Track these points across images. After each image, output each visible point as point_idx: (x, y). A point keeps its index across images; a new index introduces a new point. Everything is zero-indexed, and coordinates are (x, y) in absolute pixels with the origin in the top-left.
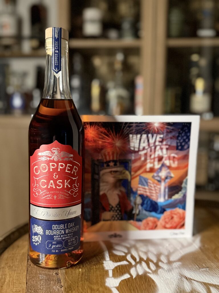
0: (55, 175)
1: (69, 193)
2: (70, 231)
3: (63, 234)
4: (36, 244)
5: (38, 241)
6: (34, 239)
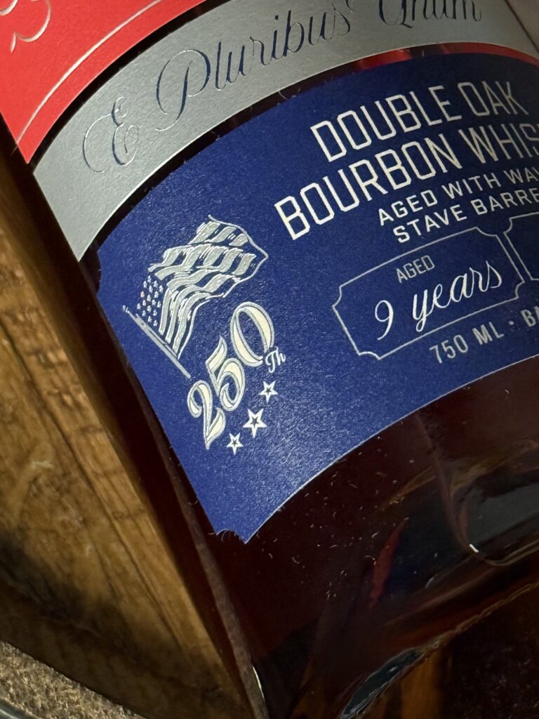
2: (509, 147)
3: (453, 175)
4: (256, 422)
5: (255, 377)
6: (216, 401)
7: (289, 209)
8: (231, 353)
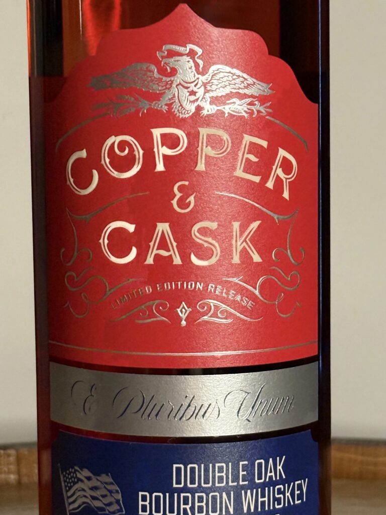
0: (178, 195)
1: (252, 297)
2: (263, 503)
7: (144, 498)
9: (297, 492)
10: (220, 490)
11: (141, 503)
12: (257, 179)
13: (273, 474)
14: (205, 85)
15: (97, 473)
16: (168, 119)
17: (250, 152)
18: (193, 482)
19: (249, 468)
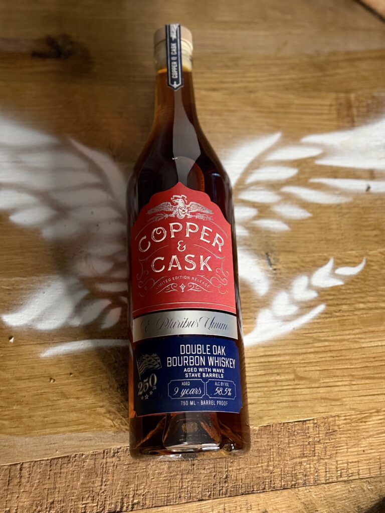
0: (180, 245)
1: (208, 283)
2: (217, 363)
4: (147, 397)
5: (150, 389)
6: (143, 388)
7: (169, 360)
8: (148, 382)
9: (231, 363)
10: (199, 355)
11: (168, 362)
12: (209, 242)
13: (220, 352)
14: (188, 208)
15: (150, 354)
16: (175, 219)
17: (205, 232)
18: (188, 352)
19: (211, 348)
